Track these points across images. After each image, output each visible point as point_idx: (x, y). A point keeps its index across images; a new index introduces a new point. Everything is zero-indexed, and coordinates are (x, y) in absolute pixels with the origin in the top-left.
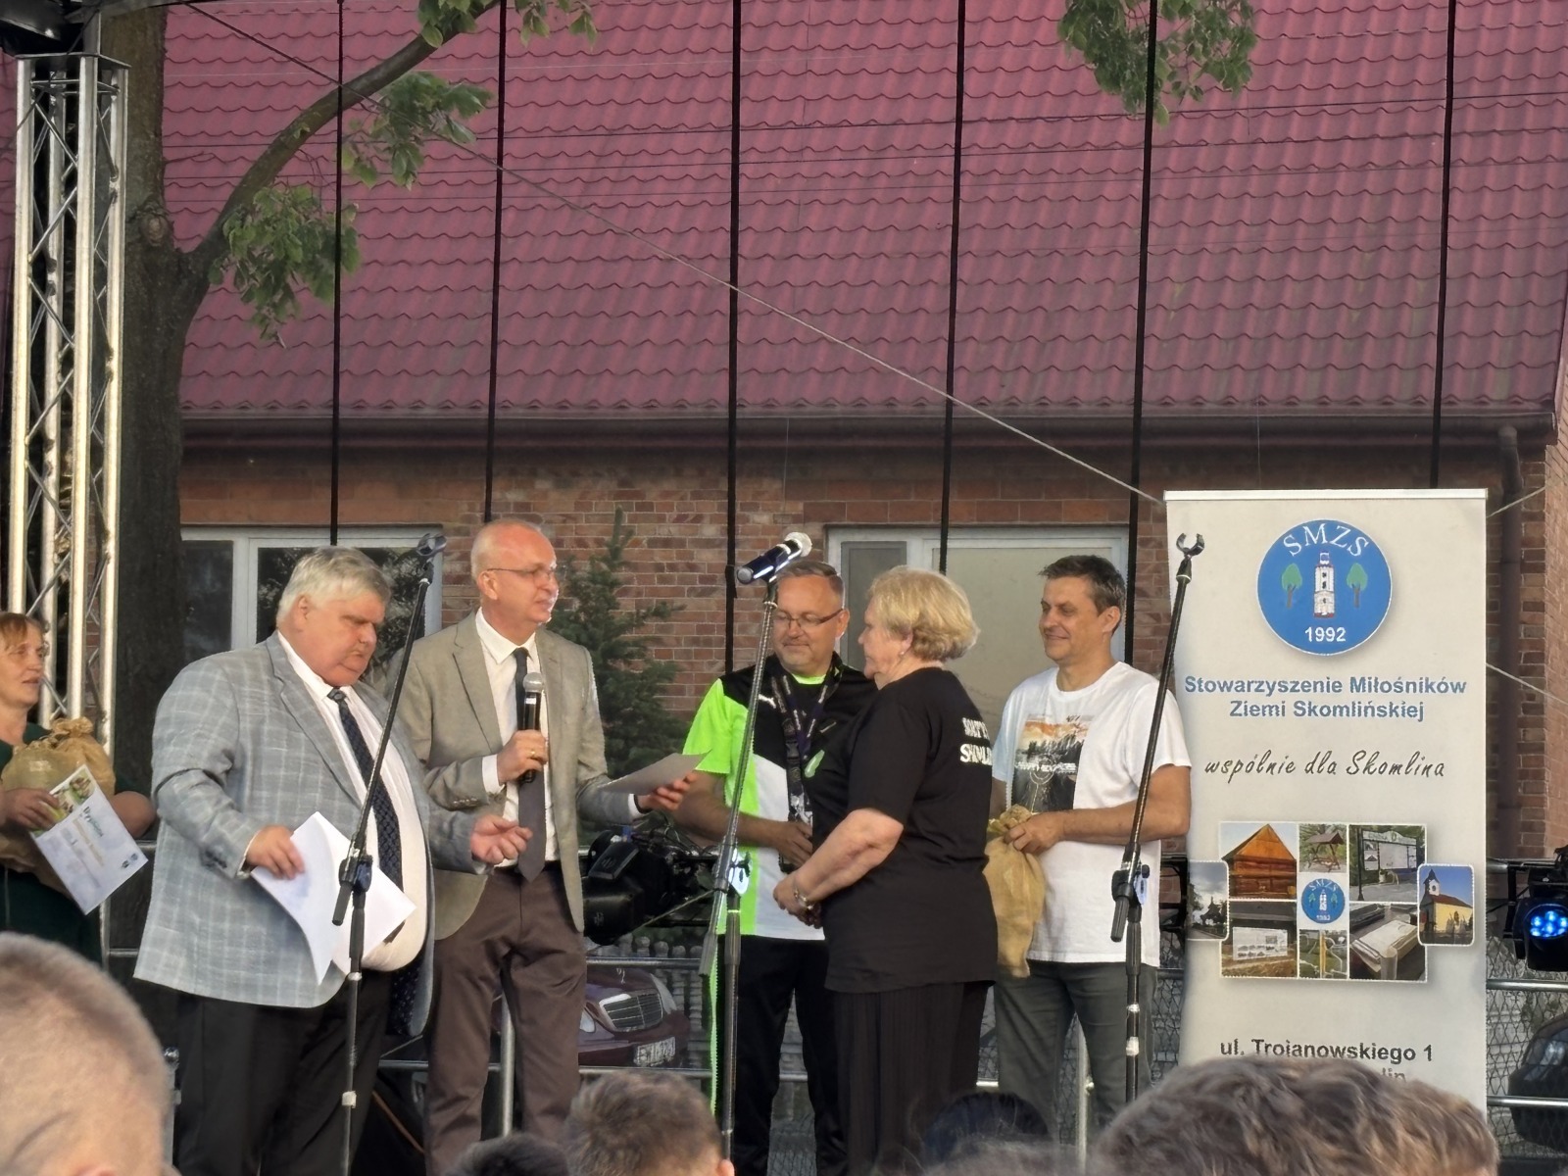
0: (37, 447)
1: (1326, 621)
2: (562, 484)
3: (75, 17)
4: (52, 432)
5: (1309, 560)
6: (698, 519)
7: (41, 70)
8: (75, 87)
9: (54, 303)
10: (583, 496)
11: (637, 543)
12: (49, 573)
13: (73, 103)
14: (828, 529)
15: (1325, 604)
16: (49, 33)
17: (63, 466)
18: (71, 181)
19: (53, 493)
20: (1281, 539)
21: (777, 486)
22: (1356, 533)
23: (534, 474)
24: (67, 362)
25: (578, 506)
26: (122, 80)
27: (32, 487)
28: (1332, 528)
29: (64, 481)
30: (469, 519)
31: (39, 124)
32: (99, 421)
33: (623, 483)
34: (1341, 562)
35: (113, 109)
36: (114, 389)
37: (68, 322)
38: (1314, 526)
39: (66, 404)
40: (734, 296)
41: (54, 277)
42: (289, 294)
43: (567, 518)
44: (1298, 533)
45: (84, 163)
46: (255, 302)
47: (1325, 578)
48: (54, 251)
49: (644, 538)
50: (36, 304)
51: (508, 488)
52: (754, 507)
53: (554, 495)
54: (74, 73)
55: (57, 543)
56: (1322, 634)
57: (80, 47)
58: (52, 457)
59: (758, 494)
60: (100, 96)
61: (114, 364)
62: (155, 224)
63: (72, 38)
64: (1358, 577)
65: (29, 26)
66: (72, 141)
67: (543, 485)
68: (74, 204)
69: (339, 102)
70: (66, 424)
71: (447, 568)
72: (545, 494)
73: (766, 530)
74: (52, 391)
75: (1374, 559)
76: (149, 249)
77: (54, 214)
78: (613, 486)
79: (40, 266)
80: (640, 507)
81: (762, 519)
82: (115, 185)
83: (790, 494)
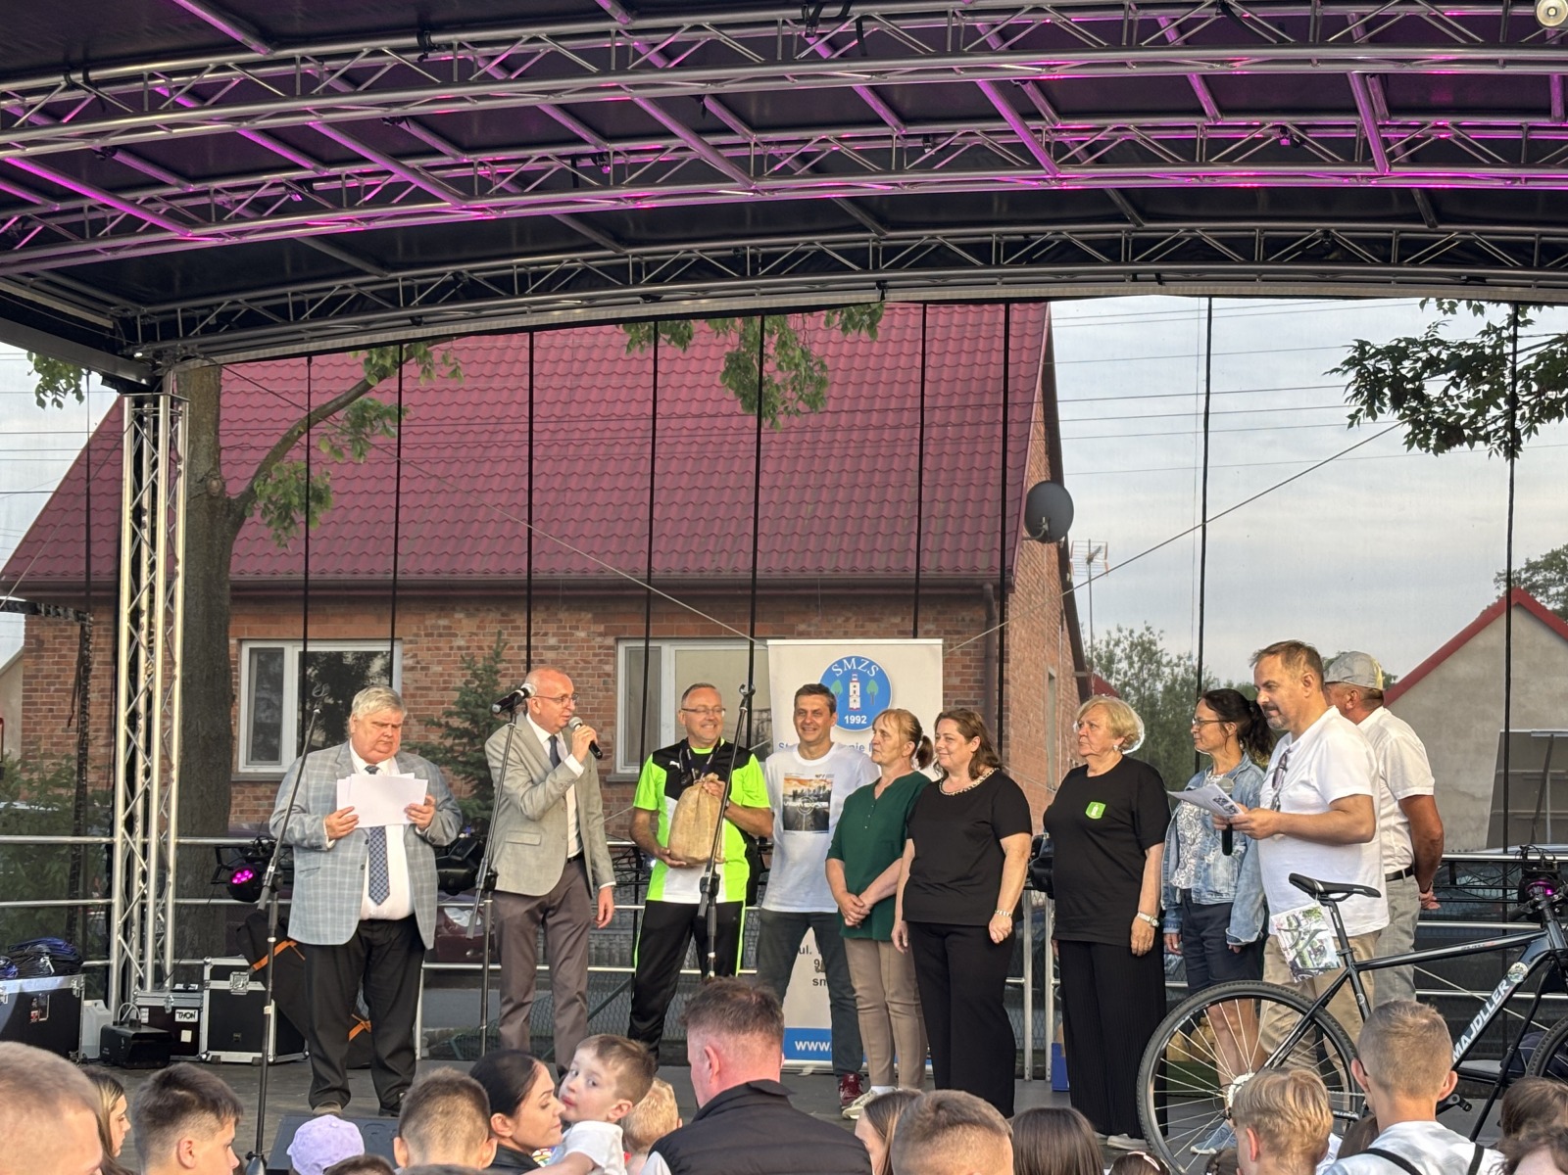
0: (135, 615)
1: (855, 712)
2: (469, 615)
3: (158, 373)
4: (144, 605)
5: (846, 678)
6: (546, 634)
7: (139, 403)
8: (157, 412)
9: (145, 534)
10: (482, 621)
11: (512, 648)
12: (142, 686)
13: (156, 420)
14: (617, 640)
15: (855, 703)
16: (144, 382)
17: (151, 625)
18: (155, 465)
19: (144, 641)
20: (830, 669)
21: (590, 616)
22: (872, 663)
23: (454, 609)
24: (153, 566)
25: (479, 627)
26: (184, 408)
27: (132, 638)
28: (859, 661)
29: (150, 633)
30: (417, 635)
31: (137, 433)
32: (171, 600)
33: (503, 615)
34: (864, 679)
35: (180, 424)
36: (179, 584)
37: (153, 545)
38: (849, 659)
39: (152, 589)
40: (530, 530)
41: (146, 519)
42: (293, 521)
43: (472, 634)
44: (840, 663)
45: (162, 455)
46: (274, 527)
47: (855, 688)
48: (146, 504)
49: (516, 645)
50: (134, 534)
51: (439, 617)
52: (577, 628)
53: (465, 622)
54: (157, 404)
55: (147, 669)
56: (854, 719)
57: (160, 390)
58: (144, 620)
59: (578, 621)
60: (172, 418)
61: (180, 568)
62: (214, 483)
63: (156, 385)
64: (873, 688)
65: (132, 378)
66: (155, 444)
67: (459, 616)
68: (156, 477)
69: (309, 423)
70: (152, 601)
71: (405, 662)
72: (460, 621)
73: (583, 640)
74: (144, 582)
75: (882, 678)
76: (211, 497)
77: (146, 482)
78: (499, 616)
79: (137, 513)
80: (513, 628)
81: (582, 634)
82: (181, 467)
83: (595, 621)
